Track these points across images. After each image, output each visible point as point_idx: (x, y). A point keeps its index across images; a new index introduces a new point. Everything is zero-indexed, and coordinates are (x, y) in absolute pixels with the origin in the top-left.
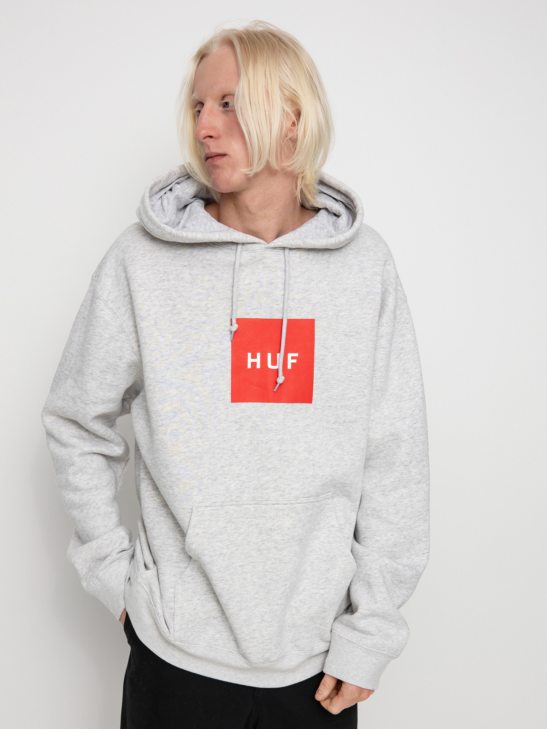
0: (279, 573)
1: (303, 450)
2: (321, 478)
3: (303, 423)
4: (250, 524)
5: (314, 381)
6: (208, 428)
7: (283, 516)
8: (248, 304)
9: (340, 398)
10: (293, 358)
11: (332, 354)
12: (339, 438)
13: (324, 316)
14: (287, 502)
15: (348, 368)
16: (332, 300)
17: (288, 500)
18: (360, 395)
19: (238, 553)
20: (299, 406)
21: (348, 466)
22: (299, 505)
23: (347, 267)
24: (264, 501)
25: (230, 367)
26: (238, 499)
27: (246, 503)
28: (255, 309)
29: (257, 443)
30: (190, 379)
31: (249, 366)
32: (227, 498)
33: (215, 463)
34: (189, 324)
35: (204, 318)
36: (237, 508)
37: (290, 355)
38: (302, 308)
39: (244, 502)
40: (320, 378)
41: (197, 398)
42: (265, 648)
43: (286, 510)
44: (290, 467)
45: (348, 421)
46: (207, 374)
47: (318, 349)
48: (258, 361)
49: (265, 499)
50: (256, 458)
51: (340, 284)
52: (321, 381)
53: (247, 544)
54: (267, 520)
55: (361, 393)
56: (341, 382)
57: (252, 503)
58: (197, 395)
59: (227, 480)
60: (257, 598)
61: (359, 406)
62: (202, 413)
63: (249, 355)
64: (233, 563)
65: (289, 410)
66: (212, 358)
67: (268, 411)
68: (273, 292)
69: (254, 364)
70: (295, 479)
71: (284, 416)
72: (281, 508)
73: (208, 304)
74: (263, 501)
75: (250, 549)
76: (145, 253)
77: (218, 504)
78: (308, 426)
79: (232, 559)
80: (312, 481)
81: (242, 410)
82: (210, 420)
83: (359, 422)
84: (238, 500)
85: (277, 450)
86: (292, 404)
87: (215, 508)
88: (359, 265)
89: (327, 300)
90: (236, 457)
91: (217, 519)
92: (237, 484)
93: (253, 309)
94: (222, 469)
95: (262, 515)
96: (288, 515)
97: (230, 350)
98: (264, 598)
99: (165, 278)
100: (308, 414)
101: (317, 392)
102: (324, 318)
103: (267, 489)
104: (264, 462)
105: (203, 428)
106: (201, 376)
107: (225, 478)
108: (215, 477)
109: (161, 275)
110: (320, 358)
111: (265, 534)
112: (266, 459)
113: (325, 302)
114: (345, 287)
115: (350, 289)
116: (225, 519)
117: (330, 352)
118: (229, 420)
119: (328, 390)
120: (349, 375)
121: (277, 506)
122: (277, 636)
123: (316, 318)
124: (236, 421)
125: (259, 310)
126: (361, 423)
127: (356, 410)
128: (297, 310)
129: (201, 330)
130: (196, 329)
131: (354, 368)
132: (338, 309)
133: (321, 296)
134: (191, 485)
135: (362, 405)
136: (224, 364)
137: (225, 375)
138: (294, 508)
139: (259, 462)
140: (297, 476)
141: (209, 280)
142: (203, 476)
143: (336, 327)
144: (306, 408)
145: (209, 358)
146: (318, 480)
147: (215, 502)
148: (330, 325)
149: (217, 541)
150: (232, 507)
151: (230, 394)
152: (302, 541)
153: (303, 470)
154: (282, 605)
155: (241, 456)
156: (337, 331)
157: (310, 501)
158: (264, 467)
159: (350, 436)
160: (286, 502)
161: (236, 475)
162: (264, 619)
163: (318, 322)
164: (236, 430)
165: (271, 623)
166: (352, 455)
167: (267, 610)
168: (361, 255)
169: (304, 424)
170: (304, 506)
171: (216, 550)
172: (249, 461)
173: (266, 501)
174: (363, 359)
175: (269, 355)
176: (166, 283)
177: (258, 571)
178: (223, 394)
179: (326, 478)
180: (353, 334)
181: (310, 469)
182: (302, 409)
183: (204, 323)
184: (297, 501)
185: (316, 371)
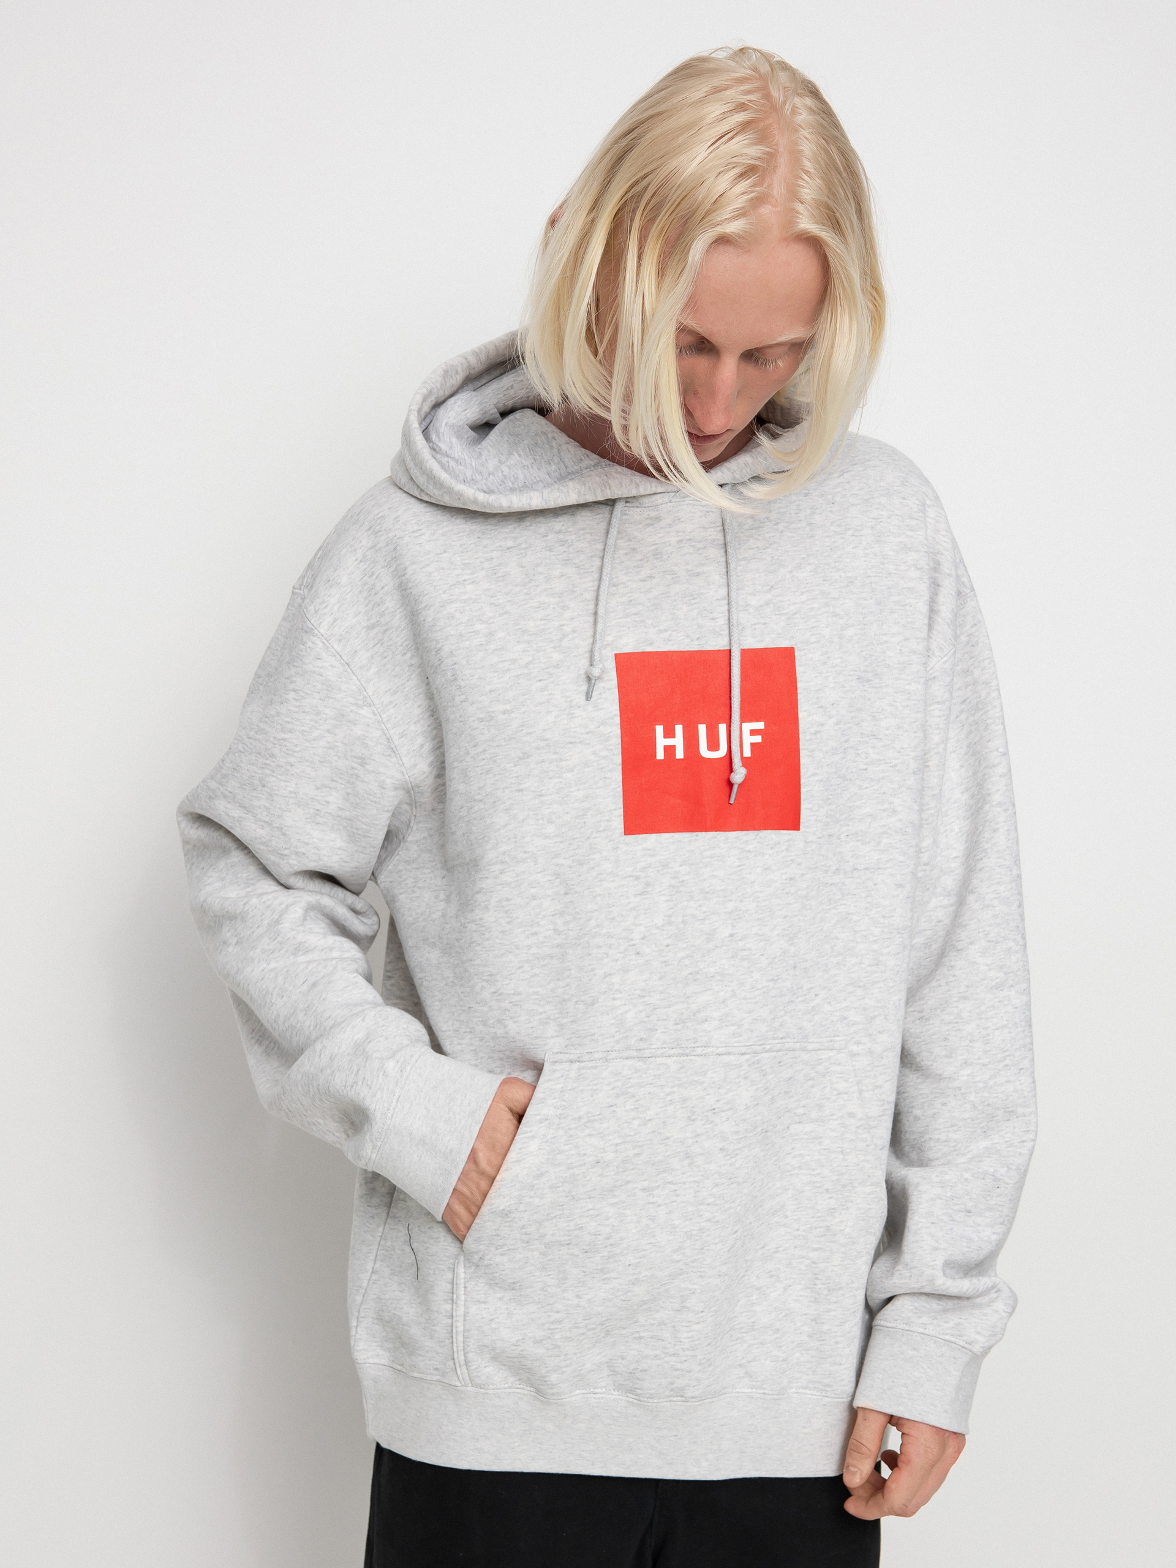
0: (727, 1206)
1: (779, 934)
2: (805, 995)
3: (782, 874)
4: (669, 1098)
5: (802, 781)
6: (576, 892)
7: (738, 1080)
8: (649, 622)
9: (845, 816)
10: (753, 732)
11: (834, 720)
12: (845, 904)
13: (813, 639)
14: (746, 1048)
15: (859, 752)
16: (826, 604)
17: (749, 1044)
18: (884, 810)
19: (639, 1163)
20: (773, 836)
21: (863, 966)
22: (766, 1055)
23: (850, 533)
24: (700, 1049)
25: (619, 759)
26: (642, 1045)
27: (659, 1052)
28: (666, 631)
29: (683, 921)
30: (533, 789)
31: (660, 755)
32: (618, 1042)
33: (590, 967)
34: (526, 671)
35: (557, 656)
36: (641, 1063)
37: (746, 727)
38: (765, 624)
39: (654, 1051)
40: (814, 775)
41: (550, 829)
42: (679, 1366)
43: (743, 1068)
44: (752, 972)
45: (863, 866)
46: (569, 775)
47: (805, 711)
48: (678, 740)
49: (701, 1045)
50: (682, 954)
51: (839, 570)
52: (818, 781)
53: (661, 1144)
54: (705, 1089)
55: (886, 806)
56: (847, 782)
57: (672, 1052)
58: (550, 822)
59: (618, 1003)
60: (678, 1261)
61: (883, 833)
62: (562, 861)
63: (659, 730)
64: (628, 1182)
65: (750, 847)
66: (578, 741)
67: (705, 850)
68: (702, 594)
69: (670, 750)
70: (761, 997)
71: (739, 858)
72: (735, 1063)
73: (564, 625)
74: (696, 1049)
75: (668, 1153)
76: (420, 530)
77: (596, 1056)
78: (792, 882)
79: (627, 1173)
80: (791, 1002)
81: (649, 850)
82: (580, 876)
83: (885, 868)
84: (640, 1048)
85: (727, 935)
86: (756, 832)
87: (590, 1064)
88: (872, 528)
89: (816, 605)
90: (638, 953)
91: (594, 1088)
92: (641, 1011)
93: (661, 631)
94: (607, 979)
95: (696, 1078)
96: (746, 1078)
97: (618, 720)
98: (693, 1262)
99: (466, 577)
100: (793, 854)
101: (809, 806)
102: (814, 642)
103: (706, 1020)
104: (698, 962)
105: (566, 894)
106: (557, 780)
107: (614, 999)
108: (592, 997)
109: (457, 572)
110: (812, 730)
111: (702, 1120)
112: (703, 956)
113: (812, 609)
114: (849, 574)
115: (859, 579)
116: (613, 1089)
117: (830, 717)
118: (620, 873)
119: (829, 799)
120: (863, 767)
121: (726, 1058)
122: (709, 1344)
123: (796, 644)
124: (637, 874)
125: (674, 634)
126: (890, 870)
127: (879, 843)
128: (755, 629)
129: (553, 682)
130: (540, 680)
131: (871, 751)
132: (841, 622)
133: (804, 598)
134: (543, 1016)
135: (889, 831)
136: (604, 753)
137: (609, 775)
138: (758, 1062)
139: (687, 962)
140: (764, 993)
141: (562, 576)
142: (566, 997)
143: (839, 660)
144: (789, 840)
145: (573, 740)
146: (800, 999)
147: (590, 1051)
148: (829, 657)
149: (590, 1135)
150: (629, 1062)
151: (622, 817)
152: (769, 1134)
153: (776, 978)
154: (726, 1275)
155: (647, 951)
156: (842, 671)
157: (787, 1046)
158: (698, 973)
159: (869, 899)
160: (744, 1049)
161: (638, 992)
162: (687, 1305)
163: (802, 653)
164: (636, 895)
165: (701, 1314)
166: (875, 942)
167: (696, 1287)
168: (877, 506)
169: (784, 877)
170: (775, 1058)
171: (585, 1154)
172: (665, 962)
173: (703, 1048)
174: (887, 732)
175: (702, 729)
176: (469, 587)
177: (683, 1202)
178: (607, 818)
179: (816, 995)
180: (870, 676)
181: (788, 974)
182: (779, 843)
183: (557, 666)
184: (764, 1046)
185: (804, 760)
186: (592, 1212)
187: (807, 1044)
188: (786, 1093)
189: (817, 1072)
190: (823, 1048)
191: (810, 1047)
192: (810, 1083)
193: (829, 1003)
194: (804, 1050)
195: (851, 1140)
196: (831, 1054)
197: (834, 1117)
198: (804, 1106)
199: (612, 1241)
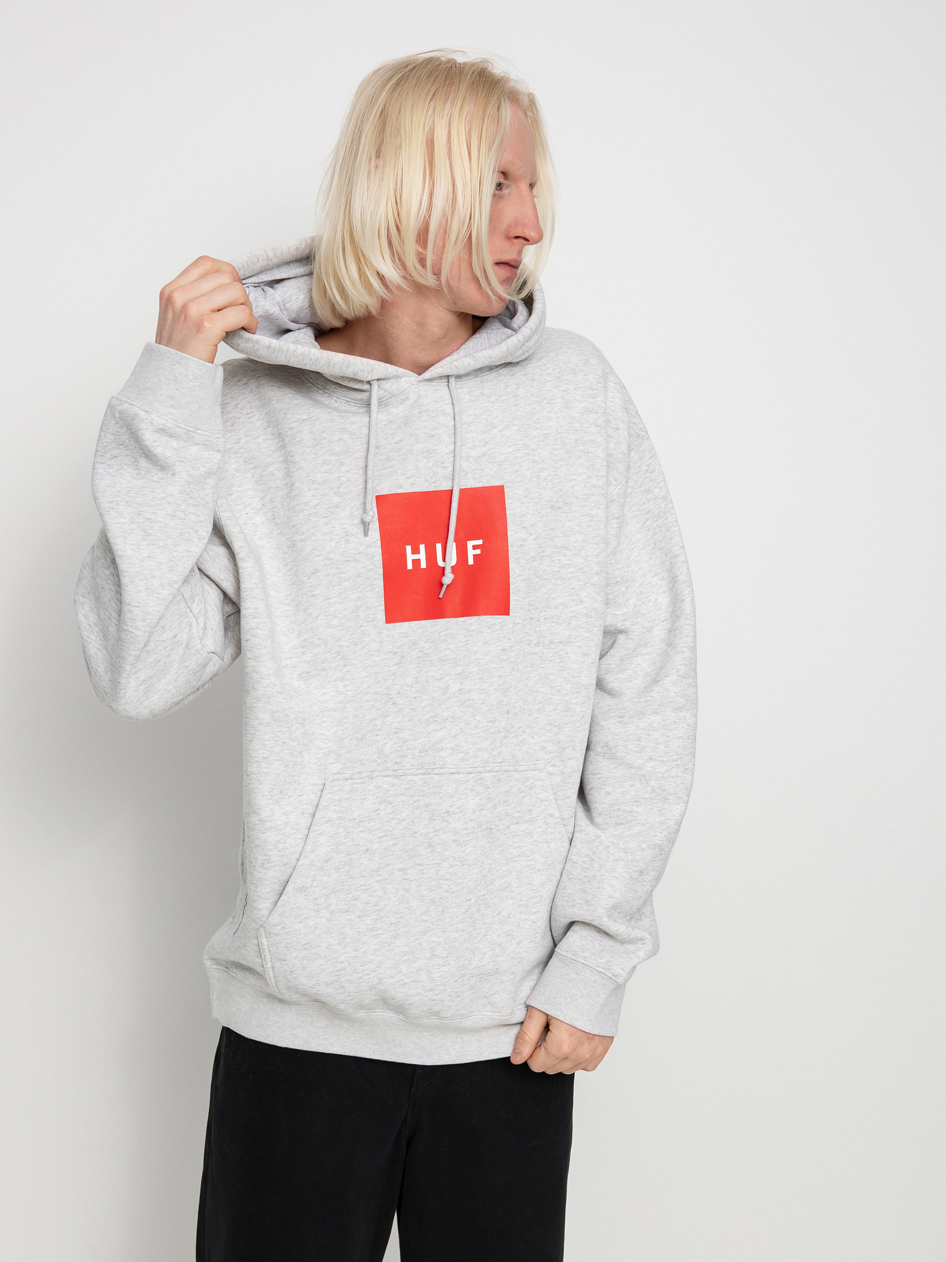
0: (460, 881)
1: (495, 689)
2: (516, 732)
3: (497, 646)
4: (416, 804)
5: (511, 580)
6: (352, 664)
7: (466, 792)
8: (400, 472)
9: (543, 605)
10: (475, 547)
11: (533, 537)
12: (544, 667)
13: (518, 479)
14: (471, 769)
15: (553, 559)
16: (527, 454)
17: (474, 766)
18: (573, 601)
19: (397, 850)
20: (490, 619)
21: (558, 711)
22: (488, 774)
23: (546, 401)
24: (438, 770)
25: (380, 571)
26: (396, 767)
27: (409, 772)
28: (411, 477)
29: (426, 681)
30: (322, 594)
31: (410, 566)
32: (379, 765)
33: (362, 715)
34: (315, 510)
35: (336, 499)
36: (396, 780)
37: (470, 544)
38: (482, 469)
39: (405, 771)
40: (520, 576)
41: (335, 622)
43: (470, 783)
44: (476, 715)
45: (557, 641)
46: (346, 583)
47: (513, 530)
48: (422, 556)
49: (438, 767)
50: (424, 704)
51: (538, 429)
52: (522, 580)
53: (411, 837)
54: (442, 798)
55: (575, 597)
56: (544, 581)
57: (418, 772)
58: (335, 617)
59: (379, 738)
60: (426, 921)
61: (572, 617)
62: (342, 643)
63: (409, 548)
64: (389, 865)
65: (473, 628)
66: (352, 559)
67: (442, 632)
68: (436, 450)
69: (416, 562)
70: (483, 733)
71: (466, 636)
72: (463, 779)
73: (341, 477)
74: (435, 770)
75: (416, 844)
77: (364, 775)
78: (504, 652)
79: (388, 858)
80: (506, 737)
81: (404, 633)
82: (355, 653)
83: (575, 642)
84: (396, 769)
85: (457, 689)
86: (478, 618)
87: (360, 781)
88: (562, 398)
89: (520, 455)
90: (394, 704)
91: (363, 797)
92: (395, 743)
93: (408, 478)
94: (373, 722)
95: (435, 791)
96: (472, 790)
97: (379, 543)
98: (437, 921)
100: (505, 632)
101: (517, 598)
102: (518, 482)
103: (442, 750)
104: (436, 708)
105: (345, 666)
106: (339, 587)
107: (377, 735)
108: (362, 735)
110: (518, 544)
111: (439, 820)
112: (440, 705)
113: (516, 458)
114: (545, 432)
115: (552, 435)
116: (377, 798)
117: (531, 535)
118: (384, 650)
119: (530, 593)
120: (557, 570)
121: (456, 776)
123: (505, 483)
124: (395, 650)
125: (417, 479)
126: (577, 643)
127: (569, 624)
128: (475, 474)
129: (334, 518)
130: (325, 517)
131: (563, 558)
132: (539, 466)
133: (510, 450)
134: (327, 750)
135: (577, 615)
136: (371, 567)
137: (374, 582)
138: (482, 779)
139: (429, 709)
140: (485, 730)
141: (340, 440)
142: (344, 736)
143: (537, 494)
144: (501, 623)
145: (349, 559)
146: (513, 735)
147: (360, 771)
148: (529, 492)
149: (362, 831)
150: (387, 779)
151: (384, 611)
152: (493, 831)
153: (494, 720)
154: (463, 931)
155: (401, 702)
156: (539, 501)
157: (504, 768)
158: (436, 716)
159: (562, 664)
160: (470, 770)
161: (394, 730)
162: (436, 953)
163: (510, 489)
164: (394, 665)
166: (567, 694)
167: (441, 939)
168: (565, 382)
169: (499, 648)
170: (495, 776)
171: (358, 845)
172: (413, 709)
173: (440, 769)
174: (575, 545)
175: (439, 547)
177: (428, 878)
178: (373, 612)
179: (524, 732)
180: (561, 505)
181: (503, 717)
182: (494, 625)
183: (337, 507)
184: (486, 768)
185: (512, 565)
186: (363, 887)
187: (518, 767)
188: (506, 802)
189: (526, 787)
190: (529, 769)
191: (521, 769)
192: (522, 794)
193: (533, 737)
194: (517, 771)
195: (552, 833)
196: (535, 773)
197: (540, 818)
198: (519, 812)
199: (378, 907)
